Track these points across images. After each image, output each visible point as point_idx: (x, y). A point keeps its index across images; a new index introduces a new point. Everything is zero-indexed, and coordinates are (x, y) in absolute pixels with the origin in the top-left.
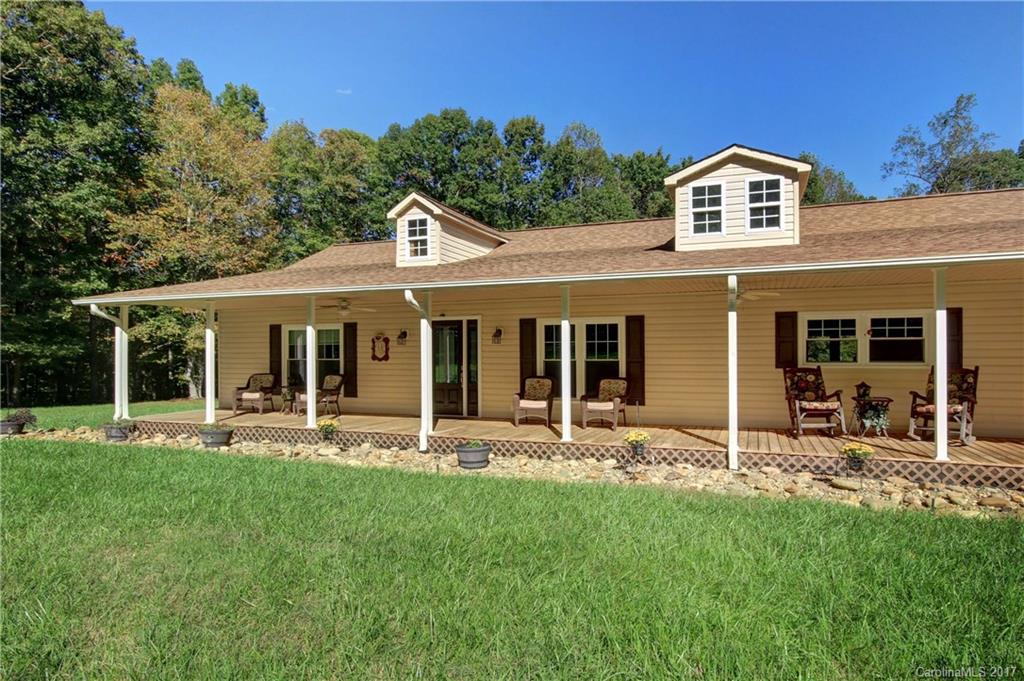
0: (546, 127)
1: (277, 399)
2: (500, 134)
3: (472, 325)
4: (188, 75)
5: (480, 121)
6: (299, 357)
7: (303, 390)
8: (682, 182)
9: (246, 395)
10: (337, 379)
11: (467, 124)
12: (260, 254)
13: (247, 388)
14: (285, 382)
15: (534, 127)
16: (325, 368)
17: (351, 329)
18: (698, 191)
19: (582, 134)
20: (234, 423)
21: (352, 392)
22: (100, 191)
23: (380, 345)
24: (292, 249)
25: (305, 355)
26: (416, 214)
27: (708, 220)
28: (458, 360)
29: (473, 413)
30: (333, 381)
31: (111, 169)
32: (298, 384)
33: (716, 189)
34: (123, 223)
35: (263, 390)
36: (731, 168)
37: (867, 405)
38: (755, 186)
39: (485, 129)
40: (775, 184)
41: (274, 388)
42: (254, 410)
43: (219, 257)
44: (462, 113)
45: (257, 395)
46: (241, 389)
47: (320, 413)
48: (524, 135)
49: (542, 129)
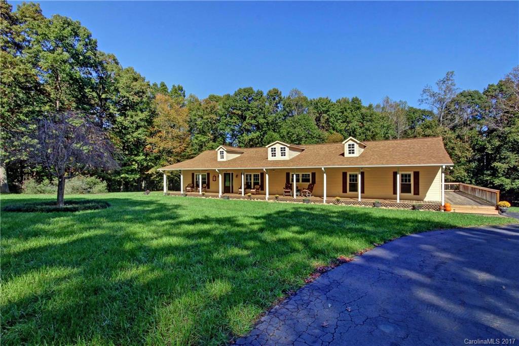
0: (282, 92)
1: (194, 189)
2: (265, 95)
3: (232, 174)
4: (163, 87)
5: (258, 91)
6: (198, 180)
7: (199, 187)
8: (269, 147)
9: (187, 188)
10: (206, 185)
11: (253, 92)
12: (185, 146)
13: (187, 187)
14: (195, 185)
15: (277, 93)
16: (203, 183)
17: (208, 174)
18: (272, 149)
19: (297, 92)
20: (186, 193)
21: (209, 188)
22: (144, 131)
23: (214, 178)
24: (194, 142)
25: (199, 179)
26: (221, 150)
27: (274, 155)
28: (230, 181)
29: (232, 192)
30: (205, 185)
31: (146, 124)
32: (198, 186)
33: (275, 148)
34: (149, 140)
35: (191, 187)
36: (278, 144)
38: (281, 148)
39: (260, 94)
40: (284, 148)
41: (193, 187)
42: (189, 191)
43: (174, 148)
44: (251, 89)
45: (189, 188)
46: (186, 187)
47: (202, 191)
48: (274, 95)
49: (281, 92)
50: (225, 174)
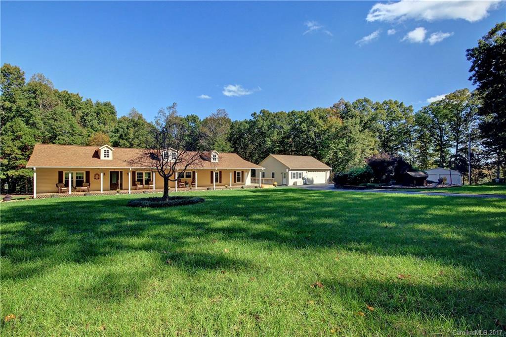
3: (121, 172)
17: (88, 172)
18: (165, 153)
23: (97, 176)
26: (107, 149)
27: (166, 157)
28: (118, 179)
29: (122, 189)
37: (186, 184)
38: (172, 153)
40: (175, 153)
50: (111, 172)
